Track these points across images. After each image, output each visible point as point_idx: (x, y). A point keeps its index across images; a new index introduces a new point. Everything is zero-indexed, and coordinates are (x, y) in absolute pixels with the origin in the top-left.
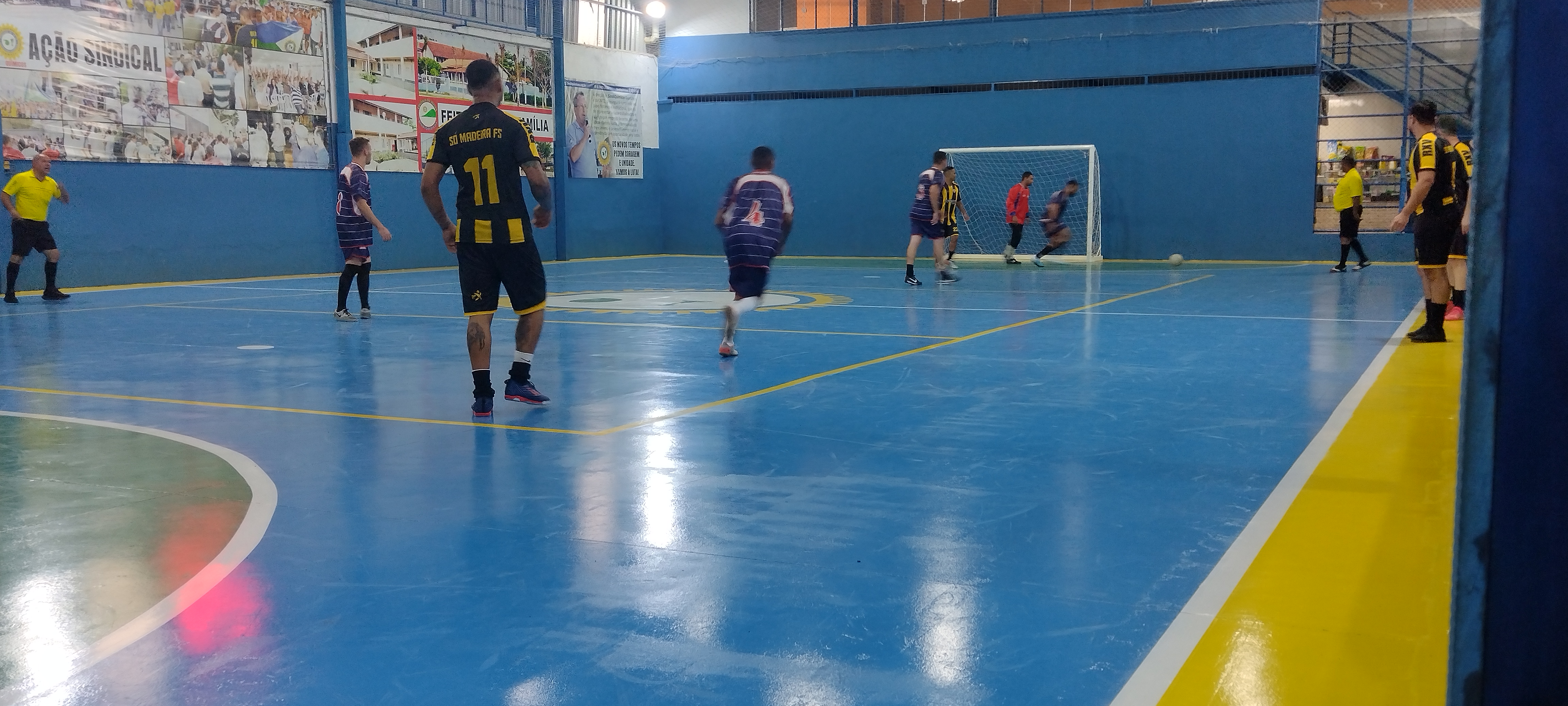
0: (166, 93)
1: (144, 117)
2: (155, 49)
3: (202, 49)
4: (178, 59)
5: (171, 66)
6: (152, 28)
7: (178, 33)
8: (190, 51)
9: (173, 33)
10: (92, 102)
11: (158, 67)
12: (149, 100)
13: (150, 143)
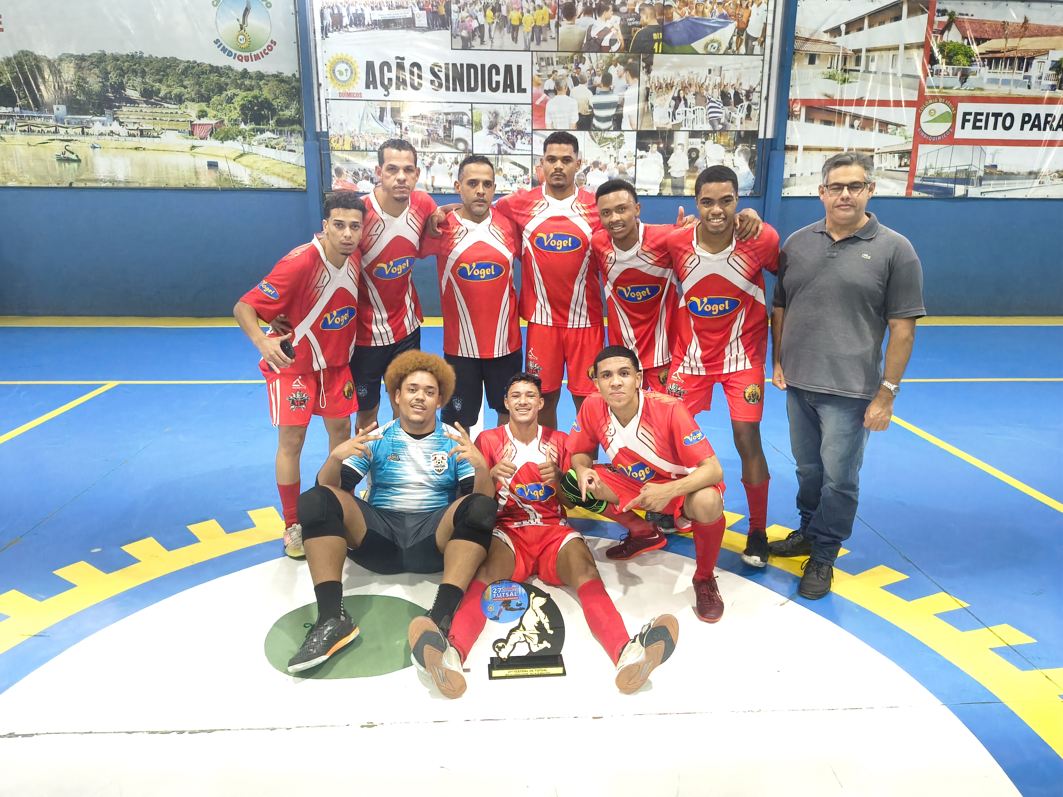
0: (530, 117)
1: (499, 145)
2: (519, 67)
3: (583, 61)
4: (549, 76)
5: (539, 84)
6: (516, 42)
7: (552, 45)
8: (566, 66)
9: (543, 46)
10: (436, 131)
11: (523, 87)
12: (507, 125)
13: (504, 172)
